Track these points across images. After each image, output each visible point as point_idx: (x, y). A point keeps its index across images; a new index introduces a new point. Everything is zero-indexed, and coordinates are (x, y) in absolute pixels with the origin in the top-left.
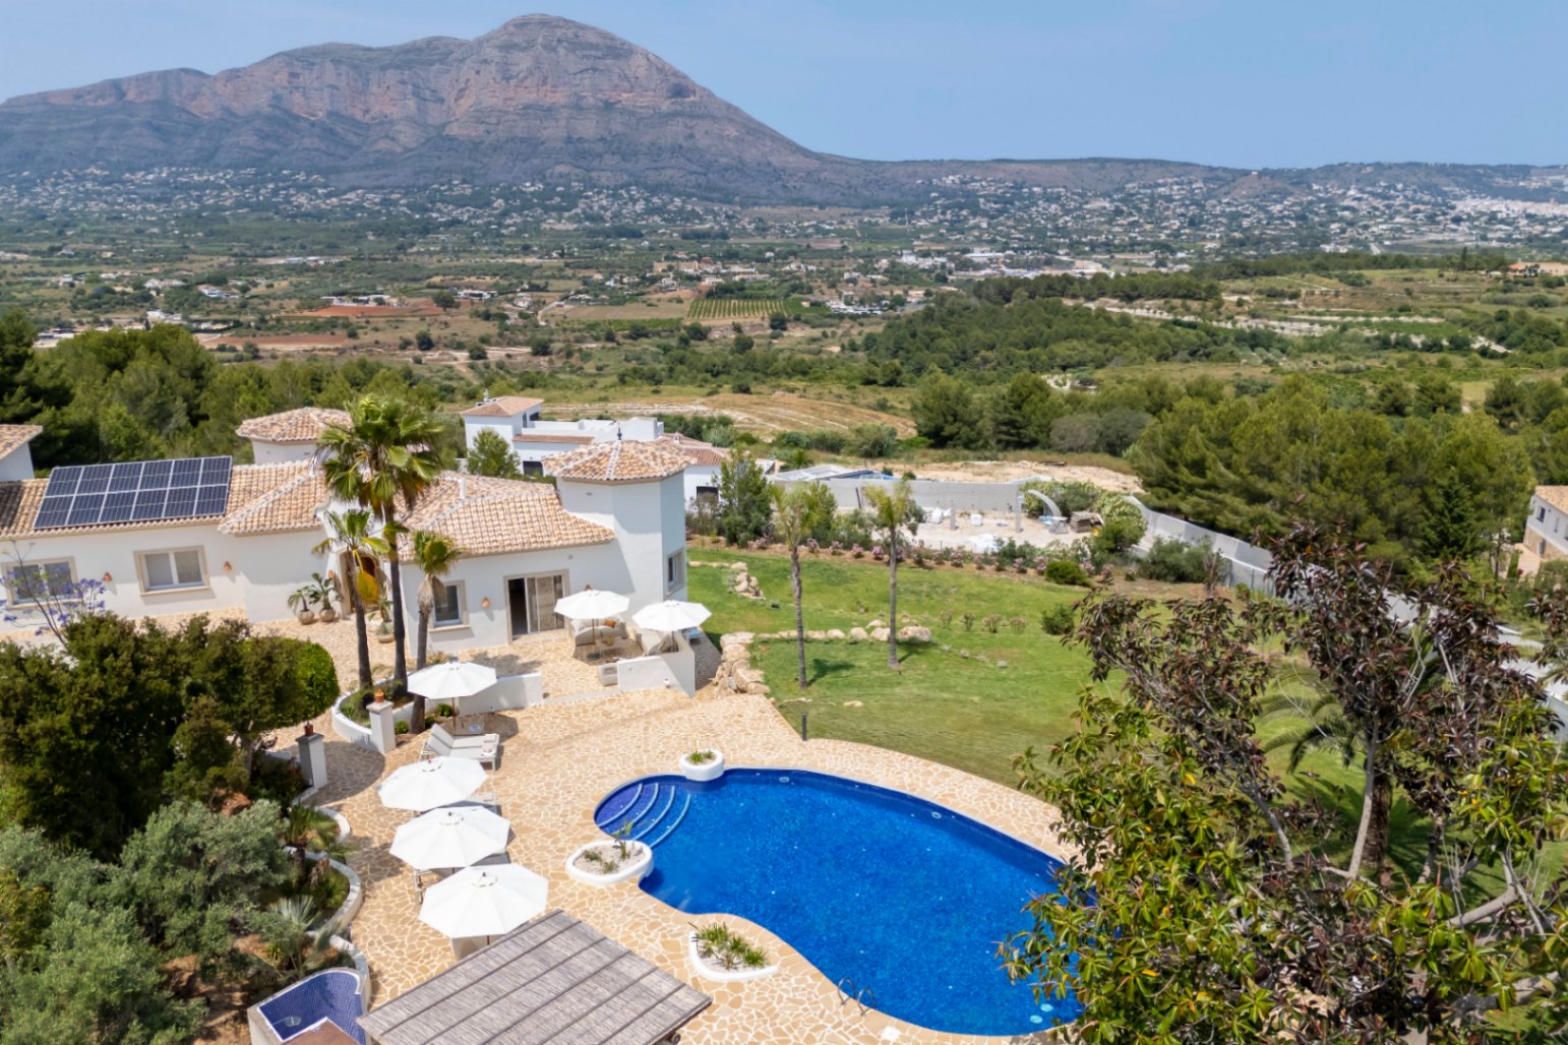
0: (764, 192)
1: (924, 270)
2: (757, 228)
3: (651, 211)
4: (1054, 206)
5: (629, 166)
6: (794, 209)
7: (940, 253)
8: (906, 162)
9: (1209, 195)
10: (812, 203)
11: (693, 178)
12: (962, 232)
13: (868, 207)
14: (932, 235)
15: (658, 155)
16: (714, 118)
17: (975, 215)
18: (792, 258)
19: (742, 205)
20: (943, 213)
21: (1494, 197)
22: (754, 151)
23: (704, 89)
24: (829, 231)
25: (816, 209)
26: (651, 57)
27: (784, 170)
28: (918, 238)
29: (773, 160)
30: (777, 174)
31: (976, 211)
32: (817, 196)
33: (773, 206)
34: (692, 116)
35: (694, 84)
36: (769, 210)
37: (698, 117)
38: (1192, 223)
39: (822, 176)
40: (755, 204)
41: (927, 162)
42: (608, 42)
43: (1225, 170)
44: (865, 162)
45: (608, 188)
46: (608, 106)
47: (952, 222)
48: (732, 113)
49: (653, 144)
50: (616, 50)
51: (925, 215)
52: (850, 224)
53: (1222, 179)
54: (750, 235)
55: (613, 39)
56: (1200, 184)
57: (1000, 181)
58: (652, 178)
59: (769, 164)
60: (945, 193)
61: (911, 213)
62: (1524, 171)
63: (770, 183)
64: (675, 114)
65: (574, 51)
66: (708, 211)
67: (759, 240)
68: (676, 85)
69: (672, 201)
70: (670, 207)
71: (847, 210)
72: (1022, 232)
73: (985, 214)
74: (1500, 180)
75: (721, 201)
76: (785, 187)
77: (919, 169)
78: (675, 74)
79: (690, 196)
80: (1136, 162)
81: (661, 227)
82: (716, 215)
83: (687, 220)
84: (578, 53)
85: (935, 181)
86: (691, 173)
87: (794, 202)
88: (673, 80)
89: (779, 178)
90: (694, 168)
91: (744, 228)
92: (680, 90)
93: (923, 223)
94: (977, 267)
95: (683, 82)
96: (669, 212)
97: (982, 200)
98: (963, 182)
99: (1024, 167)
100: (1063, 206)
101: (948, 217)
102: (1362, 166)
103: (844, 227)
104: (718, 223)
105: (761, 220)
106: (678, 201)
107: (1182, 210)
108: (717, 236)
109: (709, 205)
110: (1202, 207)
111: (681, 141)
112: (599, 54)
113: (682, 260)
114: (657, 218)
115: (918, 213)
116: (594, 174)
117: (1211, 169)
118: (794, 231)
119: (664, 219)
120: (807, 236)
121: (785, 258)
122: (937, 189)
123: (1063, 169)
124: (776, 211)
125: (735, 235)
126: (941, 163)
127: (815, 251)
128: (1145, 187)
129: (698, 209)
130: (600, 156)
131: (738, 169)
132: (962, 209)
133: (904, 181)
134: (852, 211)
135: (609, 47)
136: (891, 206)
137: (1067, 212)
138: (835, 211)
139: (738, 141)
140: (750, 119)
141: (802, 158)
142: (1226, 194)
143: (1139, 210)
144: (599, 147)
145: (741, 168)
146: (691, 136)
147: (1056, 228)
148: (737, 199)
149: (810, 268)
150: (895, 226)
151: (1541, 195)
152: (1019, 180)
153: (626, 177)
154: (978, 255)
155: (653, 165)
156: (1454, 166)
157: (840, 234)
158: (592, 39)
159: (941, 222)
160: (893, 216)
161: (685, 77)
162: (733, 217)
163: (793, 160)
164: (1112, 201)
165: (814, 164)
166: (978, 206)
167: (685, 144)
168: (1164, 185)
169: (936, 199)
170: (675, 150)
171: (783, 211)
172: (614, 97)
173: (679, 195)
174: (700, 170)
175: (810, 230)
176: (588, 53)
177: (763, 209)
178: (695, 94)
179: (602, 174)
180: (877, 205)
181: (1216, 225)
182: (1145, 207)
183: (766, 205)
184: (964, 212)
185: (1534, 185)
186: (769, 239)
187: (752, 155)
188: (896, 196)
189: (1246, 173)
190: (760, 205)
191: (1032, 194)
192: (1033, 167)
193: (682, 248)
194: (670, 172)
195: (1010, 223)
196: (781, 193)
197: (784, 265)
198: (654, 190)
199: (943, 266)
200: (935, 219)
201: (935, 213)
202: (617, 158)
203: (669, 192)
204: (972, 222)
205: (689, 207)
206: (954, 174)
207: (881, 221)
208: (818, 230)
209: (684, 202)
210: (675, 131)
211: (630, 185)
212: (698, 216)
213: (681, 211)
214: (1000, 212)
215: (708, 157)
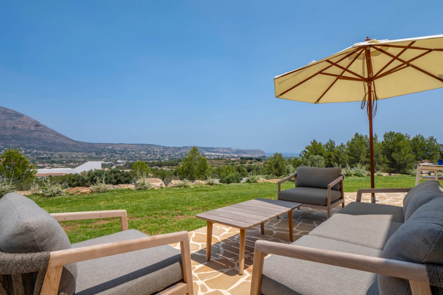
0: (61, 149)
1: (107, 164)
2: (59, 157)
3: (26, 153)
4: (133, 153)
5: (19, 142)
6: (70, 153)
7: (110, 161)
8: (99, 144)
9: (164, 151)
10: (75, 152)
11: (40, 145)
12: (114, 157)
13: (89, 152)
14: (106, 158)
15: (29, 140)
16: (47, 132)
17: (116, 154)
18: (71, 162)
19: (54, 152)
20: (109, 154)
21: (210, 152)
22: (58, 140)
23: (44, 126)
24: (80, 157)
25: (76, 153)
26: (28, 117)
27: (67, 144)
28: (103, 158)
29: (64, 142)
30: (65, 145)
31: (116, 153)
32: (76, 150)
33: (64, 152)
34: (40, 131)
35: (41, 124)
36: (63, 153)
37: (42, 131)
38: (162, 156)
39: (77, 146)
40: (59, 151)
41: (104, 143)
42: (15, 113)
43: (166, 147)
44: (88, 143)
45: (12, 147)
46: (14, 128)
47: (111, 155)
48: (53, 132)
49: (28, 137)
50: (18, 115)
51: (104, 154)
52: (85, 156)
53: (166, 148)
54: (58, 158)
55: (17, 112)
56: (162, 149)
57: (121, 148)
58: (27, 145)
59: (63, 143)
60: (108, 150)
61: (101, 154)
62: (213, 148)
63: (63, 147)
64: (35, 131)
65: (4, 114)
66: (44, 153)
67: (60, 159)
68: (36, 124)
69: (33, 151)
70: (33, 152)
71: (84, 153)
72: (127, 157)
73: (118, 154)
74: (210, 150)
75: (48, 151)
76: (67, 148)
77: (102, 145)
78: (36, 121)
79: (39, 149)
80: (149, 145)
81: (30, 157)
82: (47, 154)
83: (38, 155)
84: (5, 115)
85: (106, 147)
86: (39, 144)
87: (70, 151)
88: (35, 123)
89: (66, 146)
90: (41, 143)
91: (56, 157)
92: (37, 125)
93: (104, 155)
94: (119, 163)
95: (38, 124)
96: (32, 153)
97: (117, 151)
98: (113, 148)
99: (126, 145)
100: (135, 153)
101: (110, 154)
102: (189, 147)
103: (84, 156)
104: (47, 155)
105: (60, 155)
106: (35, 151)
107: (160, 153)
108: (48, 158)
109: (45, 151)
110: (163, 153)
111: (37, 137)
112: (12, 115)
113: (38, 163)
114: (28, 155)
115: (103, 154)
116: (8, 144)
117: (163, 147)
118: (70, 157)
119: (31, 155)
120: (74, 158)
121: (69, 162)
122: (107, 149)
123: (135, 146)
124: (64, 153)
125: (53, 158)
126: (107, 143)
127: (77, 161)
128: (151, 149)
129: (41, 152)
130: (10, 139)
131: (53, 144)
132: (113, 153)
133: (98, 147)
134: (85, 153)
135: (15, 114)
136: (95, 152)
137: (137, 154)
138: (80, 153)
139: (53, 137)
140: (58, 133)
141: (72, 142)
142: (167, 151)
143: (151, 153)
144: (10, 137)
145: (54, 143)
146: (40, 136)
147: (135, 156)
148: (53, 150)
149: (77, 164)
150: (97, 156)
151: (216, 152)
152: (125, 148)
153: (18, 145)
154: (119, 161)
155: (28, 142)
156: (203, 147)
157: (83, 158)
158: (10, 112)
159: (108, 156)
160: (96, 154)
161: (39, 122)
162: (52, 154)
163: (69, 142)
164: (146, 152)
165: (75, 143)
166: (116, 152)
167: (38, 138)
168: (155, 149)
169: (106, 151)
170: (35, 139)
171: (67, 153)
172: (16, 125)
173: (36, 149)
174: (42, 144)
175: (75, 157)
176: (8, 115)
177: (61, 153)
178: (41, 126)
179: (11, 144)
180: (92, 152)
181: (167, 156)
182: (152, 153)
183: (62, 152)
184: (114, 154)
185: (215, 151)
186: (63, 159)
187: (58, 141)
188: (97, 150)
189: (170, 147)
190: (60, 152)
191: (128, 150)
192: (128, 145)
193: (37, 161)
194: (33, 144)
195: (125, 155)
196: (66, 149)
197: (69, 164)
198: (28, 148)
199: (111, 163)
200: (107, 155)
201: (107, 154)
202: (16, 140)
203: (32, 149)
204: (116, 155)
205: (39, 152)
206: (111, 146)
207: (93, 155)
208: (77, 157)
209: (37, 151)
210: (35, 135)
211: (20, 147)
212: (42, 154)
213: (36, 153)
214: (122, 154)
215: (45, 141)
